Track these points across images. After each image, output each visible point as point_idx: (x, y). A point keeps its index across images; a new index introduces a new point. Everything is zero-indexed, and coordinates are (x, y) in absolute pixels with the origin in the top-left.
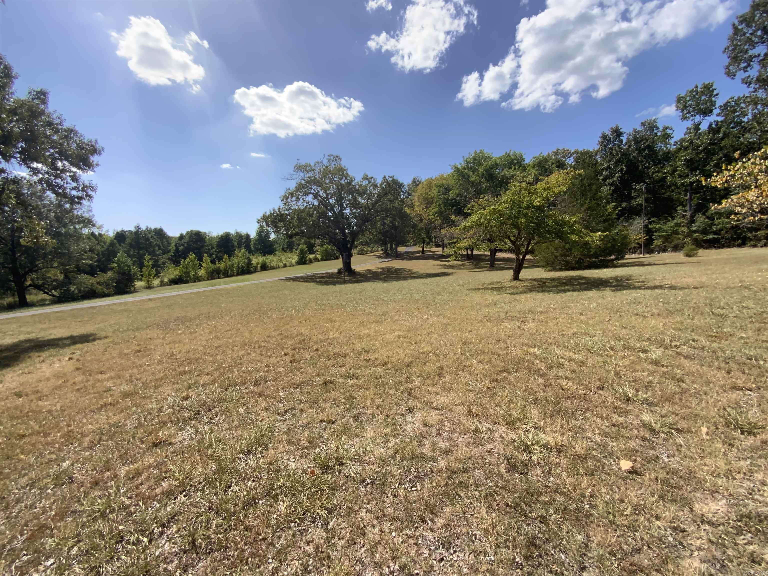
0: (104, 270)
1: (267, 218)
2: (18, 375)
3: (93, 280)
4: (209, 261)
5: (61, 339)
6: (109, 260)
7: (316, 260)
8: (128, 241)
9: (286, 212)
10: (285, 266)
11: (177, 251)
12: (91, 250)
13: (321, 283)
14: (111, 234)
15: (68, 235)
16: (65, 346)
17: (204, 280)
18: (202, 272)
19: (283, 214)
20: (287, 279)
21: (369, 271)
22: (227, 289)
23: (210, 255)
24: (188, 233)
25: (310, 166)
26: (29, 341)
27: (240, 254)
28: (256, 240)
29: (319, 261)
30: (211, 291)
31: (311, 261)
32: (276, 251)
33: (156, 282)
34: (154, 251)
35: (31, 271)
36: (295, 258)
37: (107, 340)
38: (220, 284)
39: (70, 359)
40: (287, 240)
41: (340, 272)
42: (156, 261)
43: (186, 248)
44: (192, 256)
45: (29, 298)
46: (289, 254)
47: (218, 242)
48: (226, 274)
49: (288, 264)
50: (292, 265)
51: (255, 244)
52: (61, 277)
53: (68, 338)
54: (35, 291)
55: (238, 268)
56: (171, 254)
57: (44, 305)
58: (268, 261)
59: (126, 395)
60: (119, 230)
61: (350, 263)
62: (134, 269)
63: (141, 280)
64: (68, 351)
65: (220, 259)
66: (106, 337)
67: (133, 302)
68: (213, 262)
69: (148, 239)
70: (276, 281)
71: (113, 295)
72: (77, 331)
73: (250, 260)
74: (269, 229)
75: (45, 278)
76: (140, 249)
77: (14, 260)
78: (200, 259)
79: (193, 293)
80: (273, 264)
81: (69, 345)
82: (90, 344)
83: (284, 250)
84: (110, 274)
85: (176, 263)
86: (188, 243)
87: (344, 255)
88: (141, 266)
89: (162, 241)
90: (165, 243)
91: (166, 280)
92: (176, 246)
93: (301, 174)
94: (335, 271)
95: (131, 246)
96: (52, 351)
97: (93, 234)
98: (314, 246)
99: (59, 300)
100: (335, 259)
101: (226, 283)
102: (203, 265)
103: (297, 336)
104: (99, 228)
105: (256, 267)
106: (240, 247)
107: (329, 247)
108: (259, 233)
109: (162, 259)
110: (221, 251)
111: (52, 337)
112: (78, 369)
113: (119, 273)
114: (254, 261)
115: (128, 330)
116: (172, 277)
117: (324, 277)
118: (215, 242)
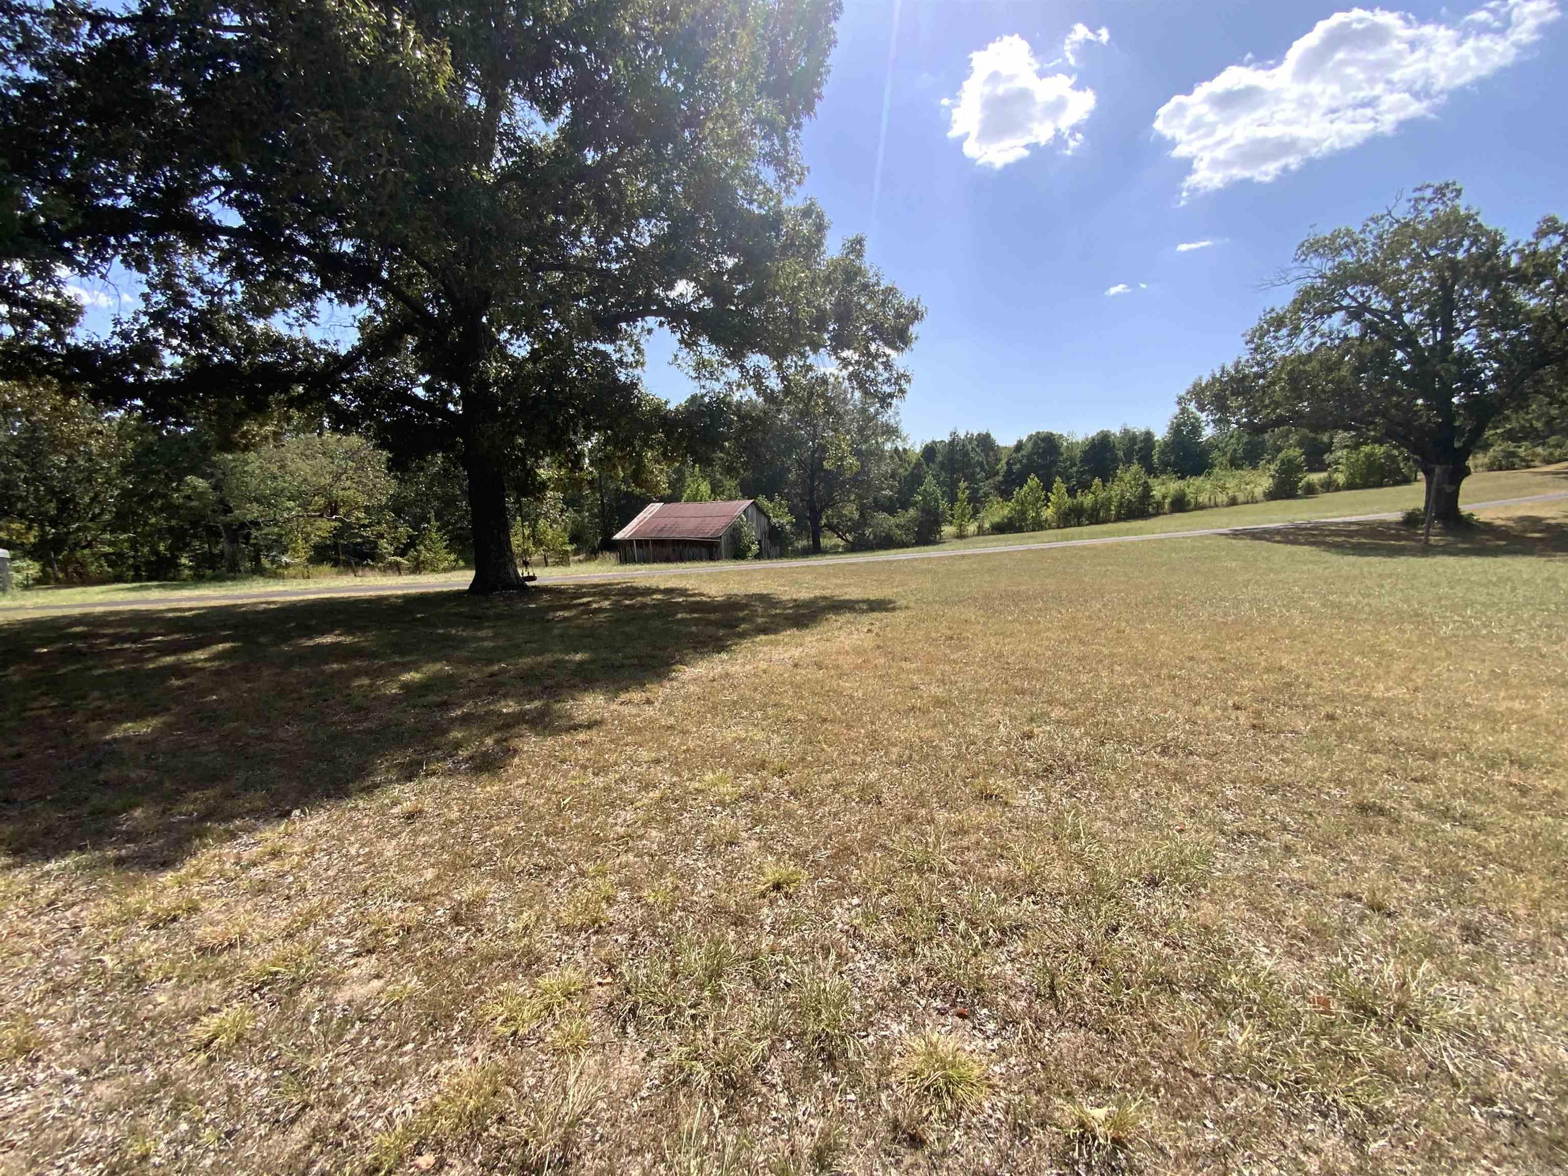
0: (905, 507)
1: (1203, 390)
2: (817, 640)
3: (892, 521)
4: (1064, 490)
5: (857, 602)
6: (912, 491)
7: (1330, 486)
8: (939, 458)
9: (1255, 369)
10: (1233, 502)
11: (1009, 472)
12: (893, 476)
13: (1340, 548)
14: (918, 449)
15: (870, 453)
16: (863, 612)
17: (1051, 528)
18: (1048, 513)
19: (1245, 377)
20: (1236, 534)
21: (1534, 522)
22: (1094, 548)
23: (1067, 479)
24: (1030, 438)
25: (1349, 233)
26: (825, 598)
27: (1128, 477)
28: (1166, 444)
29: (1338, 489)
30: (1064, 549)
31: (1310, 490)
32: (1212, 466)
33: (972, 528)
34: (973, 474)
35: (828, 506)
36: (1264, 482)
37: (909, 613)
38: (1081, 537)
39: (869, 631)
40: (1245, 439)
41: (1411, 520)
42: (975, 491)
43: (1024, 466)
44: (1033, 481)
45: (825, 542)
46: (1247, 474)
47: (1085, 452)
48: (1095, 516)
49: (1241, 497)
50: (1254, 501)
51: (1162, 452)
52: (856, 516)
53: (863, 601)
54: (829, 533)
55: (1121, 505)
56: (1000, 478)
57: (836, 553)
58: (1190, 492)
59: (939, 703)
60: (928, 441)
61: (1454, 496)
62: (944, 504)
63: (951, 523)
64: (866, 619)
65: (1086, 486)
66: (907, 608)
67: (940, 558)
68: (1071, 492)
69: (966, 454)
70: (1207, 537)
71: (913, 545)
72: (874, 594)
73: (1147, 489)
74: (1203, 416)
75: (840, 516)
76: (954, 471)
77: (812, 490)
78: (1048, 488)
79: (1030, 551)
80: (1203, 498)
81: (865, 611)
82: (889, 614)
83: (1235, 464)
84: (912, 512)
85: (1005, 493)
86: (1029, 458)
87: (1438, 470)
88: (953, 499)
89: (987, 455)
90: (992, 459)
91: (987, 525)
92: (1008, 463)
93: (1316, 262)
94: (1395, 516)
95: (942, 466)
96: (849, 616)
97: (896, 449)
98: (1329, 448)
99: (854, 548)
100: (1397, 483)
101: (1092, 536)
102: (1052, 498)
103: (1267, 670)
104: (904, 440)
105: (1160, 505)
106: (1128, 461)
107: (1379, 450)
108: (1176, 429)
109: (985, 487)
110: (1089, 471)
111: (847, 597)
112: (878, 647)
113: (923, 510)
114: (1158, 492)
115: (935, 602)
116: (997, 519)
117: (1350, 534)
118: (1078, 453)
